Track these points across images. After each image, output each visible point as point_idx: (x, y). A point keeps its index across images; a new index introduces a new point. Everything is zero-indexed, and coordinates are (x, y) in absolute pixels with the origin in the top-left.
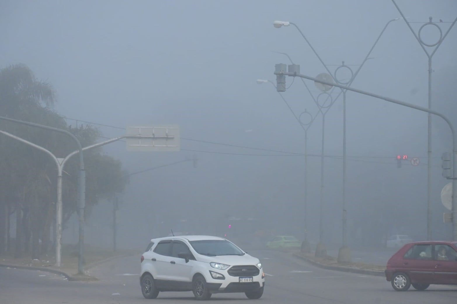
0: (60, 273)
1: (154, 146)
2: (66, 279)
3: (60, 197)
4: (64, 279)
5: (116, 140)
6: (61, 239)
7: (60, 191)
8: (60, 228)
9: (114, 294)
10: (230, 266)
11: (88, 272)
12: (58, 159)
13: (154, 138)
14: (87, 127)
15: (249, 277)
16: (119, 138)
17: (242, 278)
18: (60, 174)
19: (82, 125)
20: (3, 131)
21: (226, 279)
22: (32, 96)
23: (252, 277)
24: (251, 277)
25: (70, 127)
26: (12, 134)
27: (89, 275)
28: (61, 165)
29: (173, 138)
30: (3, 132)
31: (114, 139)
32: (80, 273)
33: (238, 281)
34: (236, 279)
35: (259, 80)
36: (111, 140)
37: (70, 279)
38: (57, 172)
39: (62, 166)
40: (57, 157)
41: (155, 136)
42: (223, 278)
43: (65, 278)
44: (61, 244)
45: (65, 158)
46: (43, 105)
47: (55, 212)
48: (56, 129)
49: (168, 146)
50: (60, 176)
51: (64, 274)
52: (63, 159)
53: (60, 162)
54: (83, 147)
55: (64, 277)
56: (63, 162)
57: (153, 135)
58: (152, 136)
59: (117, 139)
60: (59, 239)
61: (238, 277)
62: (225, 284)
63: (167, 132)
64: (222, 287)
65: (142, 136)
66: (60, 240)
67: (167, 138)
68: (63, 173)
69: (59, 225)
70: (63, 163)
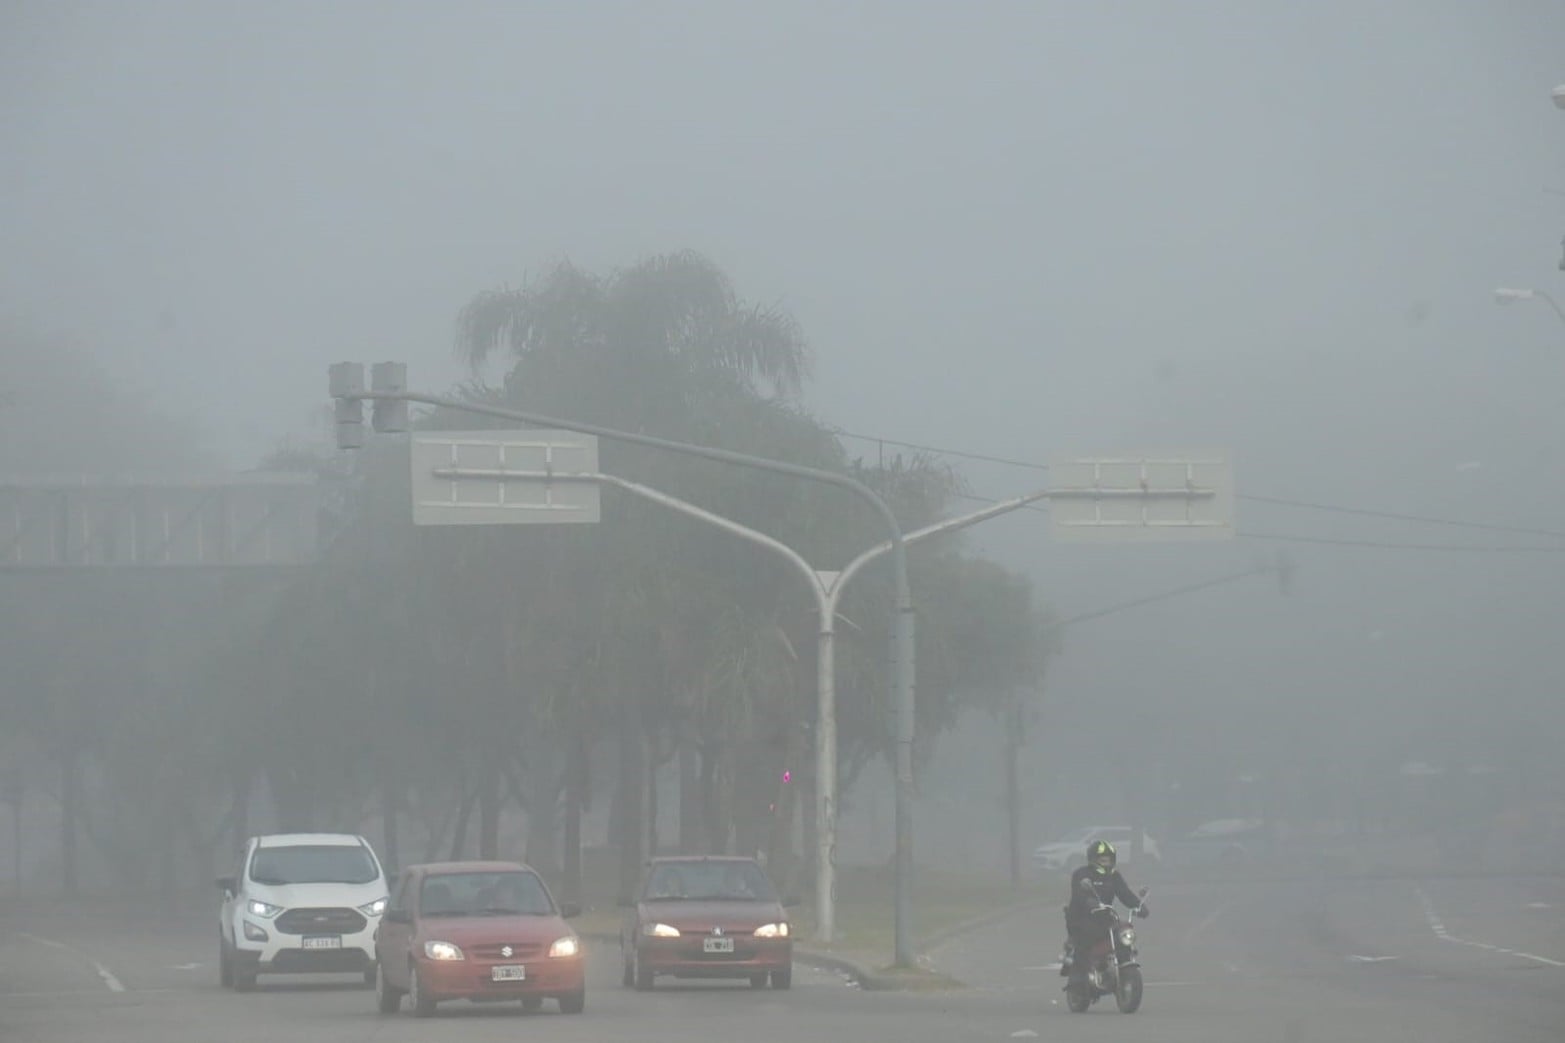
0: (831, 965)
1: (1145, 525)
2: (855, 983)
3: (826, 705)
4: (848, 985)
5: (1016, 507)
6: (833, 847)
7: (827, 683)
8: (830, 810)
9: (1015, 1034)
10: (282, 908)
11: (928, 958)
12: (821, 573)
13: (1145, 497)
14: (917, 464)
15: (332, 937)
16: (1026, 498)
17: (309, 937)
18: (827, 626)
19: (899, 457)
20: (634, 480)
21: (271, 940)
22: (727, 360)
23: (340, 937)
24: (335, 937)
25: (858, 463)
26: (665, 491)
27: (933, 971)
28: (828, 595)
29: (1208, 497)
30: (631, 486)
31: (1011, 503)
32: (902, 962)
33: (298, 945)
34: (294, 941)
35: (1502, 291)
36: (1000, 506)
37: (865, 983)
38: (817, 617)
39: (834, 596)
40: (816, 567)
41: (1150, 491)
42: (264, 938)
43: (850, 981)
44: (834, 866)
45: (841, 569)
46: (765, 388)
47: (812, 754)
48: (812, 471)
49: (1196, 523)
50: (828, 634)
51: (846, 968)
52: (833, 575)
53: (827, 585)
54: (905, 532)
55: (847, 977)
56: (836, 582)
57: (1144, 486)
58: (1140, 491)
59: (1018, 501)
60: (828, 849)
61: (300, 937)
62: (268, 952)
63: (1190, 477)
64: (263, 958)
65: (1104, 491)
66: (831, 850)
67: (1191, 498)
68: (837, 622)
69: (826, 799)
70: (838, 588)
